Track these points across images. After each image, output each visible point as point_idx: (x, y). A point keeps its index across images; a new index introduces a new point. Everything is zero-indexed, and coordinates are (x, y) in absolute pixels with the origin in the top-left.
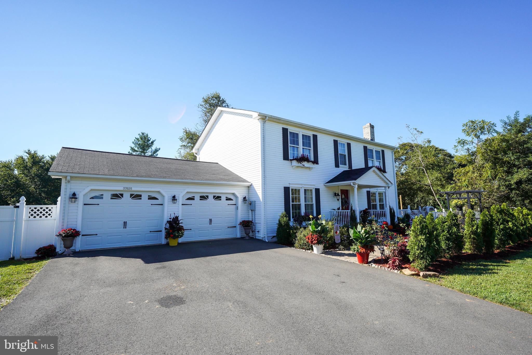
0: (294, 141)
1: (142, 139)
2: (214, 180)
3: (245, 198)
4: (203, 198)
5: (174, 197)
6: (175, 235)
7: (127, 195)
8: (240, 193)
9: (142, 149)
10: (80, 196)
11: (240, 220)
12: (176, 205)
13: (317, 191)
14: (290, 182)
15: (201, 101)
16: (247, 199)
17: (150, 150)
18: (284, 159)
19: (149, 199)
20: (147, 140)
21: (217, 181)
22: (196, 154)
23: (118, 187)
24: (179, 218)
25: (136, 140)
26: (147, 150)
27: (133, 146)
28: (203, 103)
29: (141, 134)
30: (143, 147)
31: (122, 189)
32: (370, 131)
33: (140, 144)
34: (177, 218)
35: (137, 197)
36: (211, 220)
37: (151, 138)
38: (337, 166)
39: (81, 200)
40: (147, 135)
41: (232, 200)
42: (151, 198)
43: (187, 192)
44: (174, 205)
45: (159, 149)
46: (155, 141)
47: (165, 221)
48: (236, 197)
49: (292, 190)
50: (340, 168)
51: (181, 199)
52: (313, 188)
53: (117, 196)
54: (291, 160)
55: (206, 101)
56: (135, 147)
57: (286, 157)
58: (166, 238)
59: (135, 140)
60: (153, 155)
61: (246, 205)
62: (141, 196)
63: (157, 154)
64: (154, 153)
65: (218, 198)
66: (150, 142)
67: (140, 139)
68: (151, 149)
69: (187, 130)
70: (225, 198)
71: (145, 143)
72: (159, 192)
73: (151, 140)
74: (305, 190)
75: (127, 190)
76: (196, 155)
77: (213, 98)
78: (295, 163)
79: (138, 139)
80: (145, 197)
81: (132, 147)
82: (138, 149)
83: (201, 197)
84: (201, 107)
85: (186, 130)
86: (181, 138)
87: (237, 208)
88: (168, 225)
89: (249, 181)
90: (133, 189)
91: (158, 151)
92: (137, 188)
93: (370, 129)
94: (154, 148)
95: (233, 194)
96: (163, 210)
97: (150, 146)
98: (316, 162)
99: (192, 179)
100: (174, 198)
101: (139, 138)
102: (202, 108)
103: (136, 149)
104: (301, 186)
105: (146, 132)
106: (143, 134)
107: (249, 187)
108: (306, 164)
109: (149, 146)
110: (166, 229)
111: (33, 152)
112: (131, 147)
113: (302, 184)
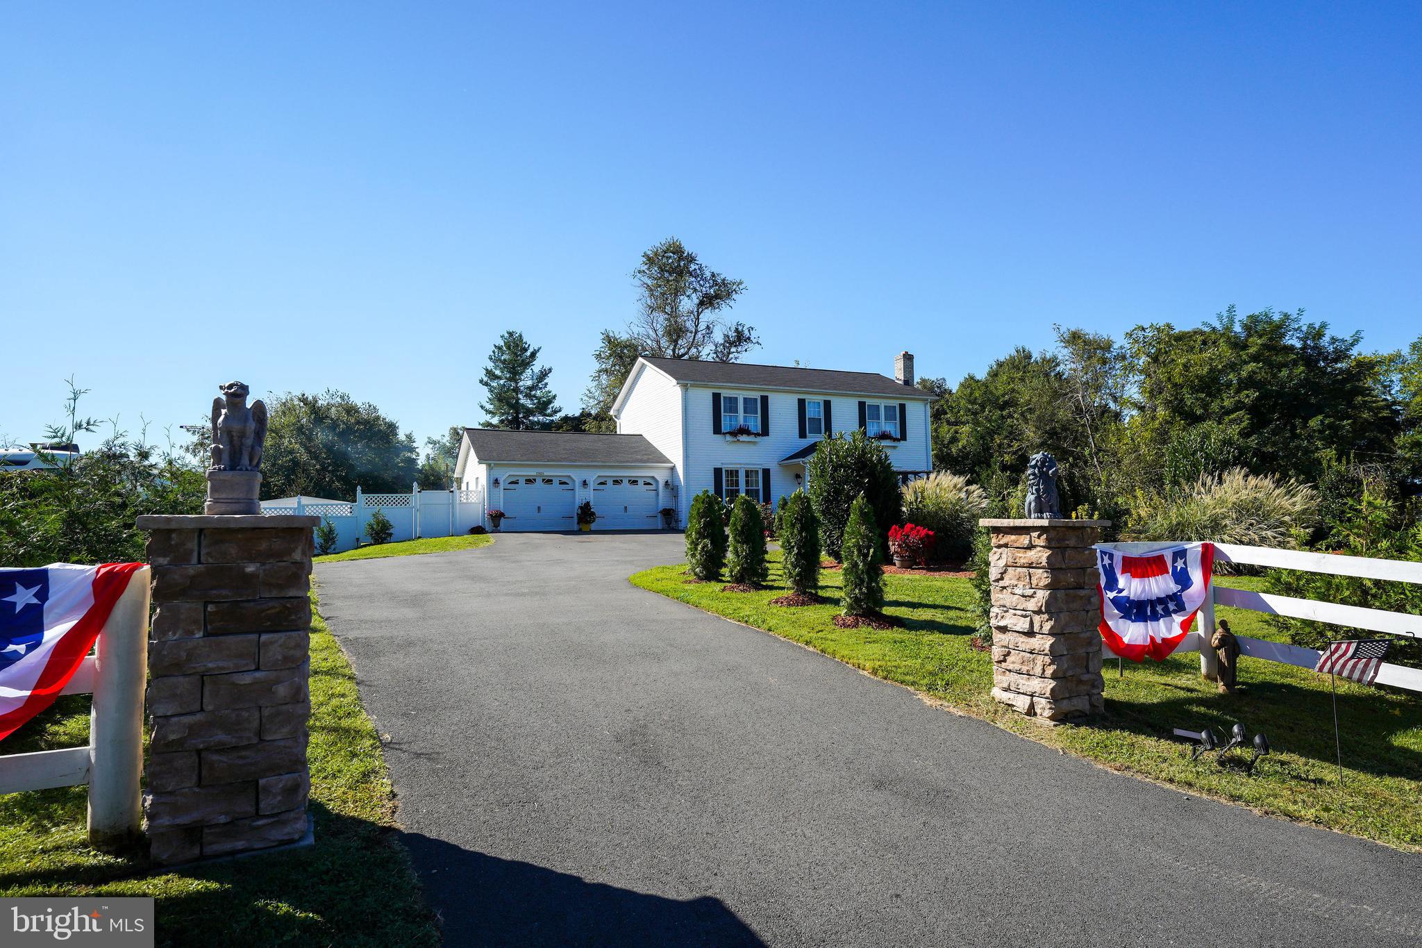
0: (731, 408)
1: (509, 348)
2: (627, 462)
3: (667, 482)
4: (616, 482)
5: (585, 481)
6: (587, 520)
7: (539, 480)
8: (661, 476)
9: (510, 372)
10: (501, 482)
11: (661, 508)
12: (587, 490)
13: (766, 473)
14: (723, 462)
15: (639, 262)
16: (669, 483)
17: (528, 372)
18: (714, 433)
19: (560, 484)
20: (521, 351)
21: (632, 462)
22: (616, 416)
23: (531, 472)
24: (591, 504)
25: (496, 350)
26: (521, 373)
27: (490, 365)
28: (645, 268)
29: (506, 335)
30: (514, 368)
31: (535, 474)
32: (902, 366)
33: (505, 360)
34: (588, 503)
35: (549, 481)
36: (626, 508)
37: (529, 345)
38: (802, 435)
39: (502, 486)
40: (521, 336)
41: (652, 484)
42: (562, 483)
43: (599, 476)
44: (585, 490)
45: (550, 370)
46: (540, 351)
47: (577, 506)
48: (657, 481)
49: (727, 471)
50: (807, 439)
51: (592, 485)
52: (760, 468)
53: (529, 481)
54: (724, 434)
55: (650, 261)
56: (496, 369)
57: (717, 429)
58: (578, 523)
59: (494, 352)
60: (537, 385)
61: (668, 490)
62: (552, 481)
63: (546, 384)
64: (538, 382)
65: (634, 482)
66: (528, 354)
67: (504, 348)
68: (529, 370)
69: (611, 334)
70: (643, 483)
71: (517, 357)
72: (569, 476)
73: (531, 350)
74: (747, 472)
75: (540, 475)
76: (616, 419)
77: (665, 253)
78: (728, 438)
79: (500, 348)
80: (556, 481)
81: (489, 369)
82: (502, 372)
83: (614, 481)
84: (639, 275)
85: (608, 336)
86: (598, 353)
87: (658, 495)
88: (580, 510)
89: (673, 461)
90: (545, 474)
91: (546, 375)
92: (548, 473)
93: (904, 363)
94: (537, 367)
95: (653, 477)
96: (574, 497)
97: (528, 363)
98: (765, 432)
99: (604, 462)
100: (585, 483)
101: (503, 345)
102: (642, 278)
103: (498, 372)
104: (739, 466)
105: (518, 330)
106: (511, 334)
107: (673, 469)
108: (744, 438)
109: (526, 364)
110: (578, 514)
111: (310, 398)
112: (487, 370)
113: (740, 464)
